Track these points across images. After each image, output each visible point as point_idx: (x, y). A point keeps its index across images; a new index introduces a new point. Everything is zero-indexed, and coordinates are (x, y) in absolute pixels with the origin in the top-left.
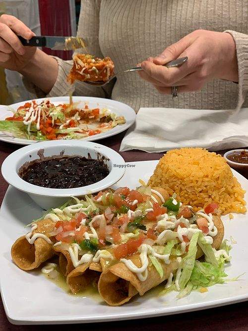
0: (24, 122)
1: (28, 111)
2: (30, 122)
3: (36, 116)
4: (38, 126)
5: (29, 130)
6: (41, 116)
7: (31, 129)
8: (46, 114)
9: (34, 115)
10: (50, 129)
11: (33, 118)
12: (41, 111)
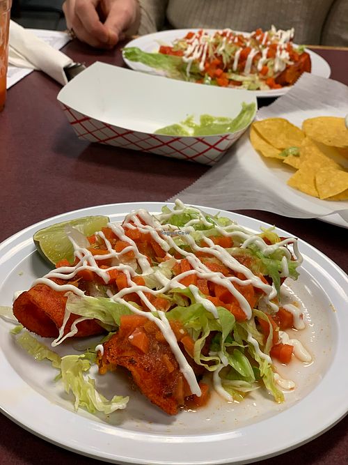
0: (184, 58)
1: (191, 44)
2: (191, 58)
3: (200, 53)
4: (201, 66)
5: (188, 69)
6: (207, 54)
7: (191, 68)
8: (214, 51)
9: (199, 50)
10: (219, 71)
11: (197, 55)
12: (208, 47)
